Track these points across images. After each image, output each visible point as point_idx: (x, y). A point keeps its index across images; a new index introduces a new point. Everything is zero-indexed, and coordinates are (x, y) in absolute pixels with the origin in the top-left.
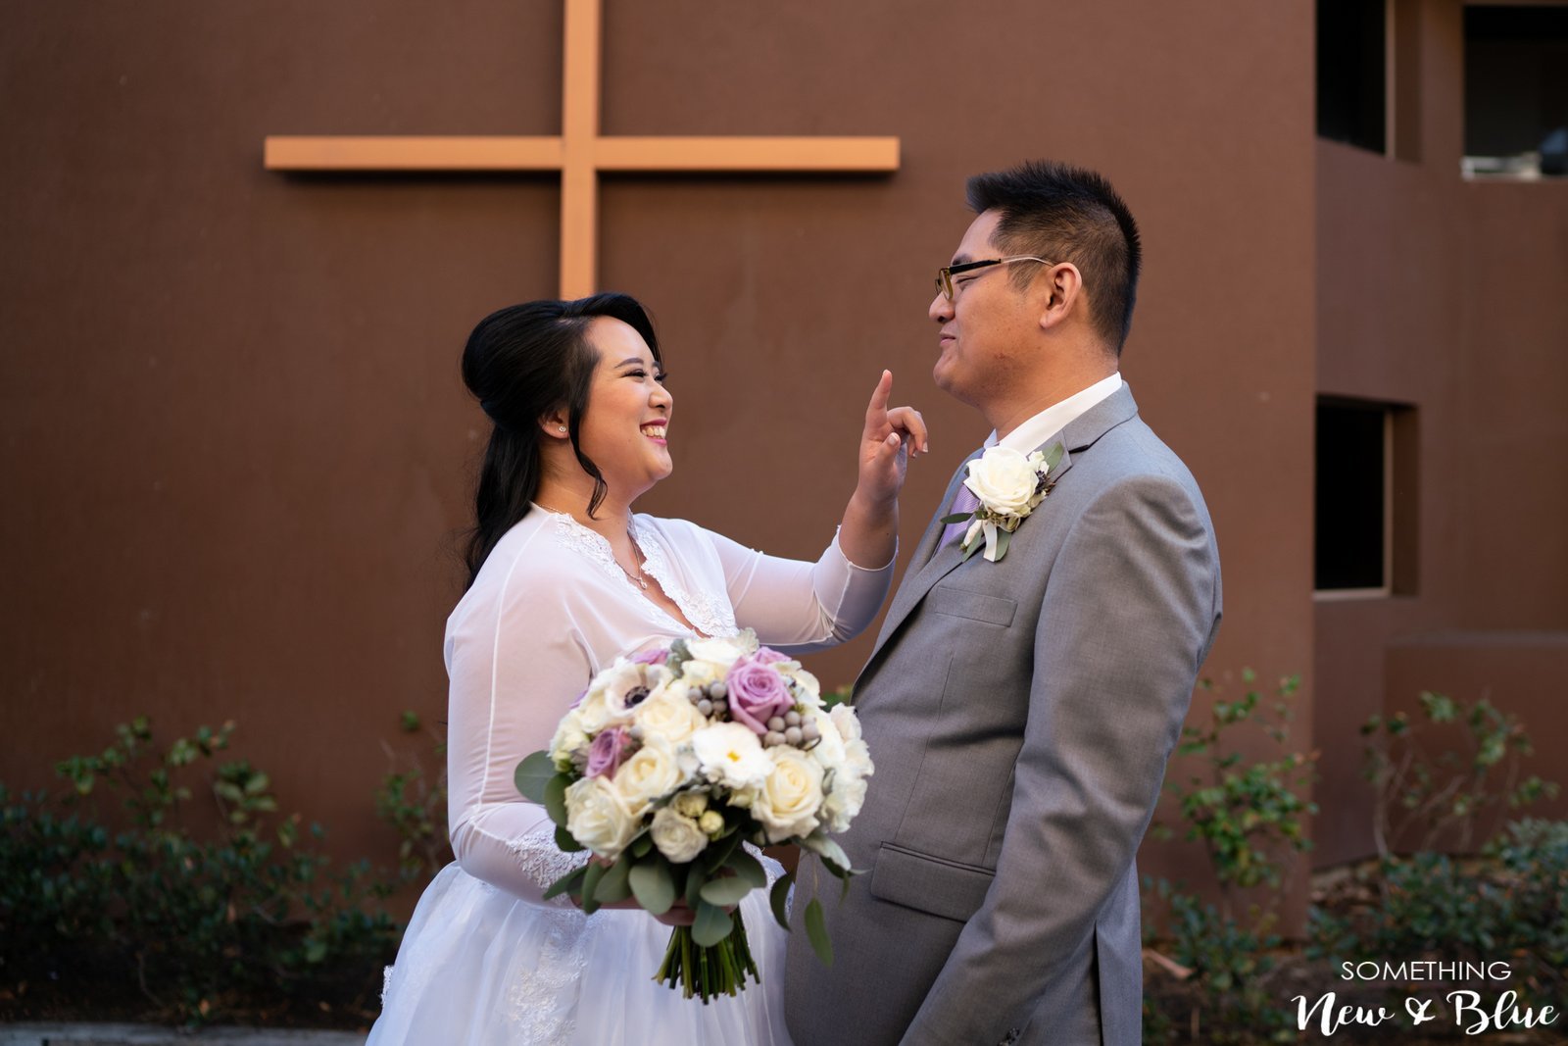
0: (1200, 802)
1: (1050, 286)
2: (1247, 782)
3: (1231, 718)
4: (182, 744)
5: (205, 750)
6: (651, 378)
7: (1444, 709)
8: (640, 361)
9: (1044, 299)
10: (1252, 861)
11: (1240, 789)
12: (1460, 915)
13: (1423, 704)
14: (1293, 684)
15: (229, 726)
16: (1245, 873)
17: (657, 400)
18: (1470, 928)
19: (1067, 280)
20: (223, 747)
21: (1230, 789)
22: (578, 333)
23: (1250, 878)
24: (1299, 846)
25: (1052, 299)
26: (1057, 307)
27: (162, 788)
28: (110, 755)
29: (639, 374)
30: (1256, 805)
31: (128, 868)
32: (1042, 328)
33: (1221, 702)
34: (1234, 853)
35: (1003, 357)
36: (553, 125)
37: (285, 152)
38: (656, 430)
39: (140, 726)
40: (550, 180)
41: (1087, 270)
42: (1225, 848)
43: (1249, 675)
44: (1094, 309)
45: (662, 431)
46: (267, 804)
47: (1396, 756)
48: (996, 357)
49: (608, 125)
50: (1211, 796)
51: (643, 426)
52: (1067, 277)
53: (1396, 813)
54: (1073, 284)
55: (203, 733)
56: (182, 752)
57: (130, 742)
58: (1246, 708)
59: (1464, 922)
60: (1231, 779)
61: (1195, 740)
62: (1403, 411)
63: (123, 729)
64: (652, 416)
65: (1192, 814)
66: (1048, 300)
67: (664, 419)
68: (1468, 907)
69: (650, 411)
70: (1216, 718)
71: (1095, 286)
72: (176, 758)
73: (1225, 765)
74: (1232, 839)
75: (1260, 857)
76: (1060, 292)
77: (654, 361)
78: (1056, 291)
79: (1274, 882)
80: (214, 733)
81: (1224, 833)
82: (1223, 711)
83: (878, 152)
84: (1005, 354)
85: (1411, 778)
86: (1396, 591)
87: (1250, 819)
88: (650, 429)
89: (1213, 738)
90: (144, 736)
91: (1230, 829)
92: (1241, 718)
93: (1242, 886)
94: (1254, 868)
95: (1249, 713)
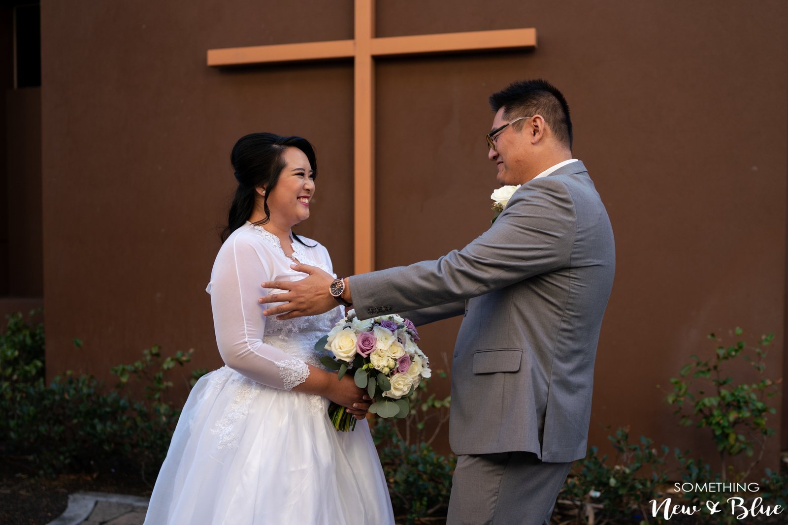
0: (704, 405)
1: (532, 126)
2: (733, 395)
3: (726, 358)
4: (169, 359)
5: (181, 363)
6: (307, 176)
8: (304, 170)
9: (531, 133)
10: (737, 440)
11: (729, 398)
14: (770, 339)
15: (192, 351)
16: (732, 447)
17: (307, 187)
19: (538, 122)
20: (188, 361)
21: (723, 398)
22: (280, 152)
23: (735, 450)
24: (765, 433)
25: (534, 132)
26: (537, 134)
27: (160, 381)
28: (138, 364)
29: (302, 174)
30: (739, 408)
31: (138, 419)
32: (533, 144)
33: (721, 348)
34: (726, 436)
35: (518, 161)
38: (304, 200)
39: (155, 350)
40: (348, 62)
41: (545, 116)
42: (718, 432)
43: (739, 331)
44: (553, 130)
45: (306, 201)
48: (516, 161)
50: (711, 401)
51: (298, 198)
52: (538, 120)
54: (541, 123)
55: (179, 354)
56: (168, 364)
57: (148, 358)
58: (736, 351)
60: (724, 392)
61: (704, 369)
63: (146, 352)
64: (303, 194)
65: (701, 411)
66: (533, 133)
67: (309, 195)
69: (303, 191)
70: (718, 357)
71: (551, 121)
72: (165, 366)
73: (721, 384)
74: (723, 428)
75: (742, 438)
76: (537, 128)
77: (311, 169)
78: (535, 128)
80: (183, 355)
81: (718, 424)
82: (721, 352)
84: (519, 159)
87: (733, 416)
88: (302, 199)
89: (715, 367)
90: (153, 355)
91: (721, 422)
92: (733, 357)
93: (730, 454)
94: (738, 444)
95: (738, 354)
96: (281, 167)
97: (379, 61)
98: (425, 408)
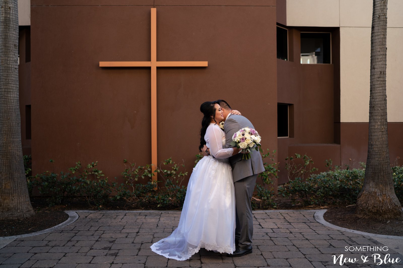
2: (268, 167)
3: (265, 157)
4: (89, 165)
5: (93, 166)
7: (299, 156)
10: (269, 180)
12: (303, 186)
13: (296, 155)
14: (275, 151)
15: (97, 162)
18: (304, 188)
22: (214, 106)
23: (268, 183)
24: (277, 177)
27: (87, 172)
28: (76, 167)
30: (270, 171)
34: (266, 179)
36: (149, 59)
37: (103, 64)
40: (149, 68)
43: (268, 150)
46: (103, 175)
47: (291, 164)
49: (158, 60)
53: (291, 173)
55: (92, 163)
57: (79, 165)
58: (267, 155)
59: (303, 187)
62: (291, 105)
68: (304, 185)
75: (270, 179)
79: (272, 183)
80: (95, 163)
81: (265, 175)
83: (204, 64)
85: (294, 168)
86: (290, 137)
87: (269, 173)
91: (266, 175)
92: (267, 157)
93: (267, 184)
94: (269, 181)
95: (268, 156)
96: (215, 110)
97: (158, 68)
98: (179, 176)
